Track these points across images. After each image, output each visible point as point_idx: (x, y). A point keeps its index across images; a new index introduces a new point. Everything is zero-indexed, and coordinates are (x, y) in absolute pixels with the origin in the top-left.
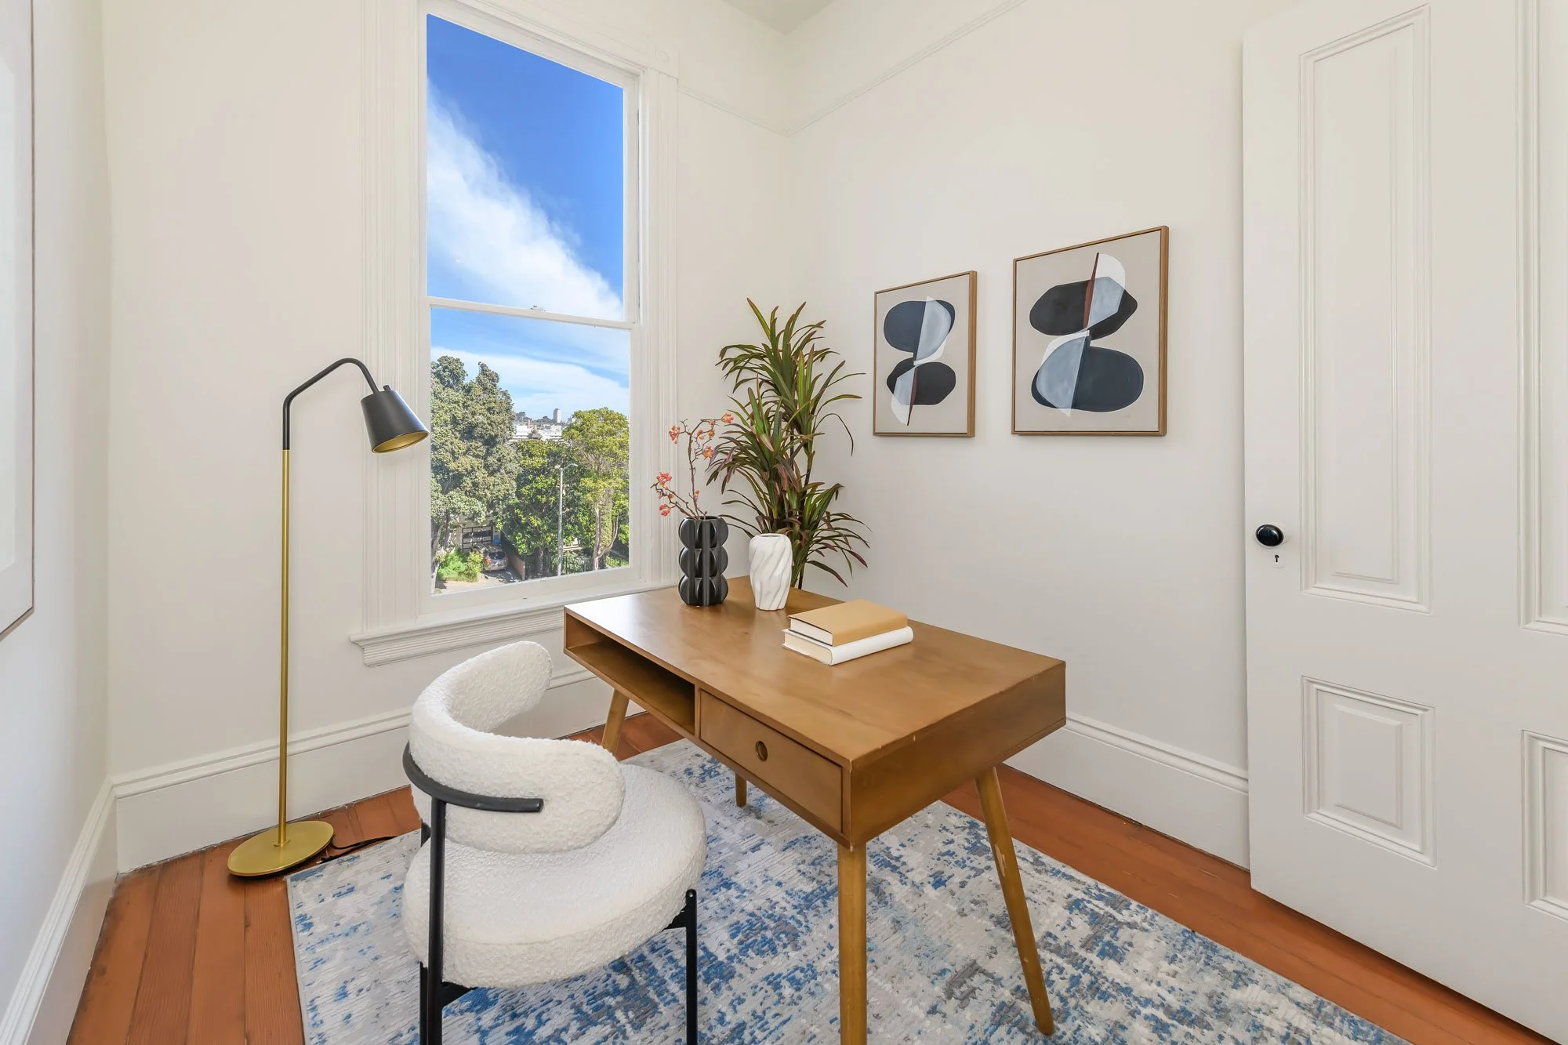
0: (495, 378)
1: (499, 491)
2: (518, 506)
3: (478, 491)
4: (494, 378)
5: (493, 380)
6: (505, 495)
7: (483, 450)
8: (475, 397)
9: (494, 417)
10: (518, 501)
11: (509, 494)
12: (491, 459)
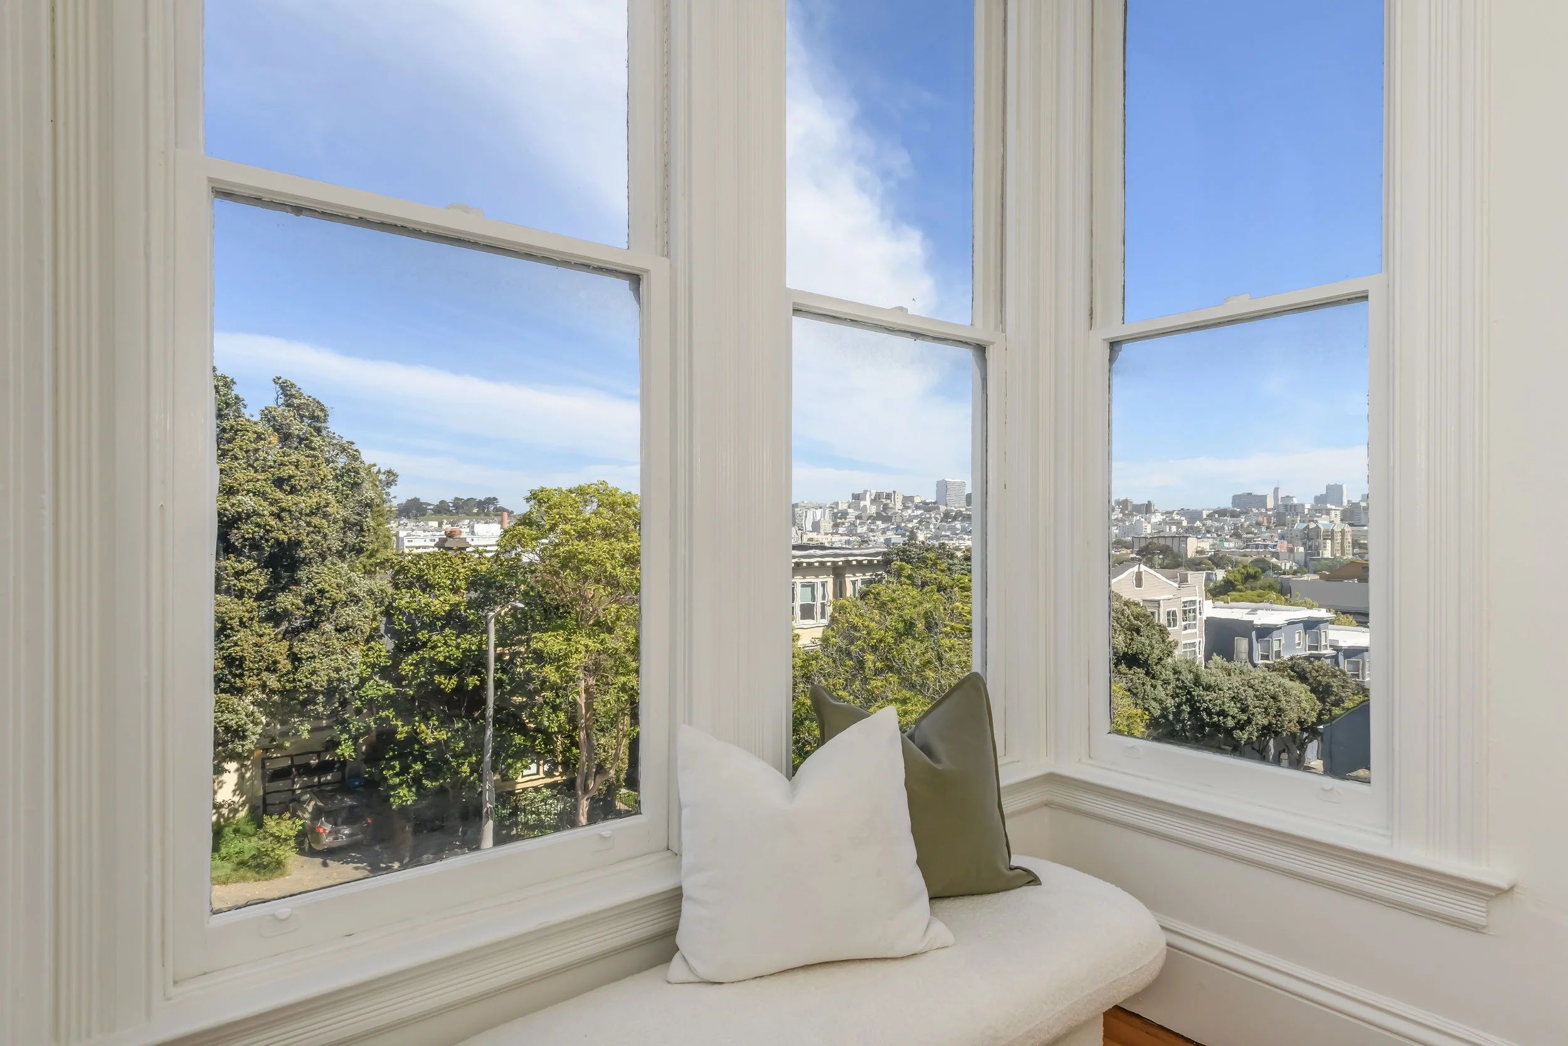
0: (318, 413)
1: (313, 673)
2: (391, 701)
3: (241, 676)
4: (316, 416)
5: (313, 417)
6: (330, 681)
7: (261, 579)
8: (240, 454)
9: (287, 500)
10: (392, 691)
11: (340, 680)
12: (286, 600)
